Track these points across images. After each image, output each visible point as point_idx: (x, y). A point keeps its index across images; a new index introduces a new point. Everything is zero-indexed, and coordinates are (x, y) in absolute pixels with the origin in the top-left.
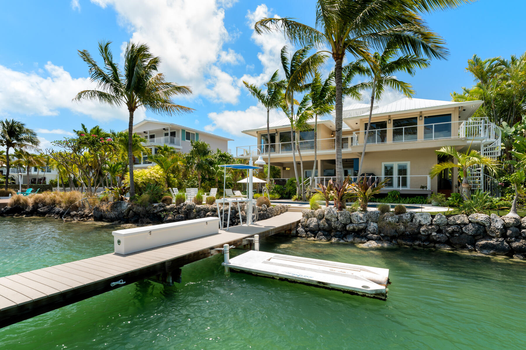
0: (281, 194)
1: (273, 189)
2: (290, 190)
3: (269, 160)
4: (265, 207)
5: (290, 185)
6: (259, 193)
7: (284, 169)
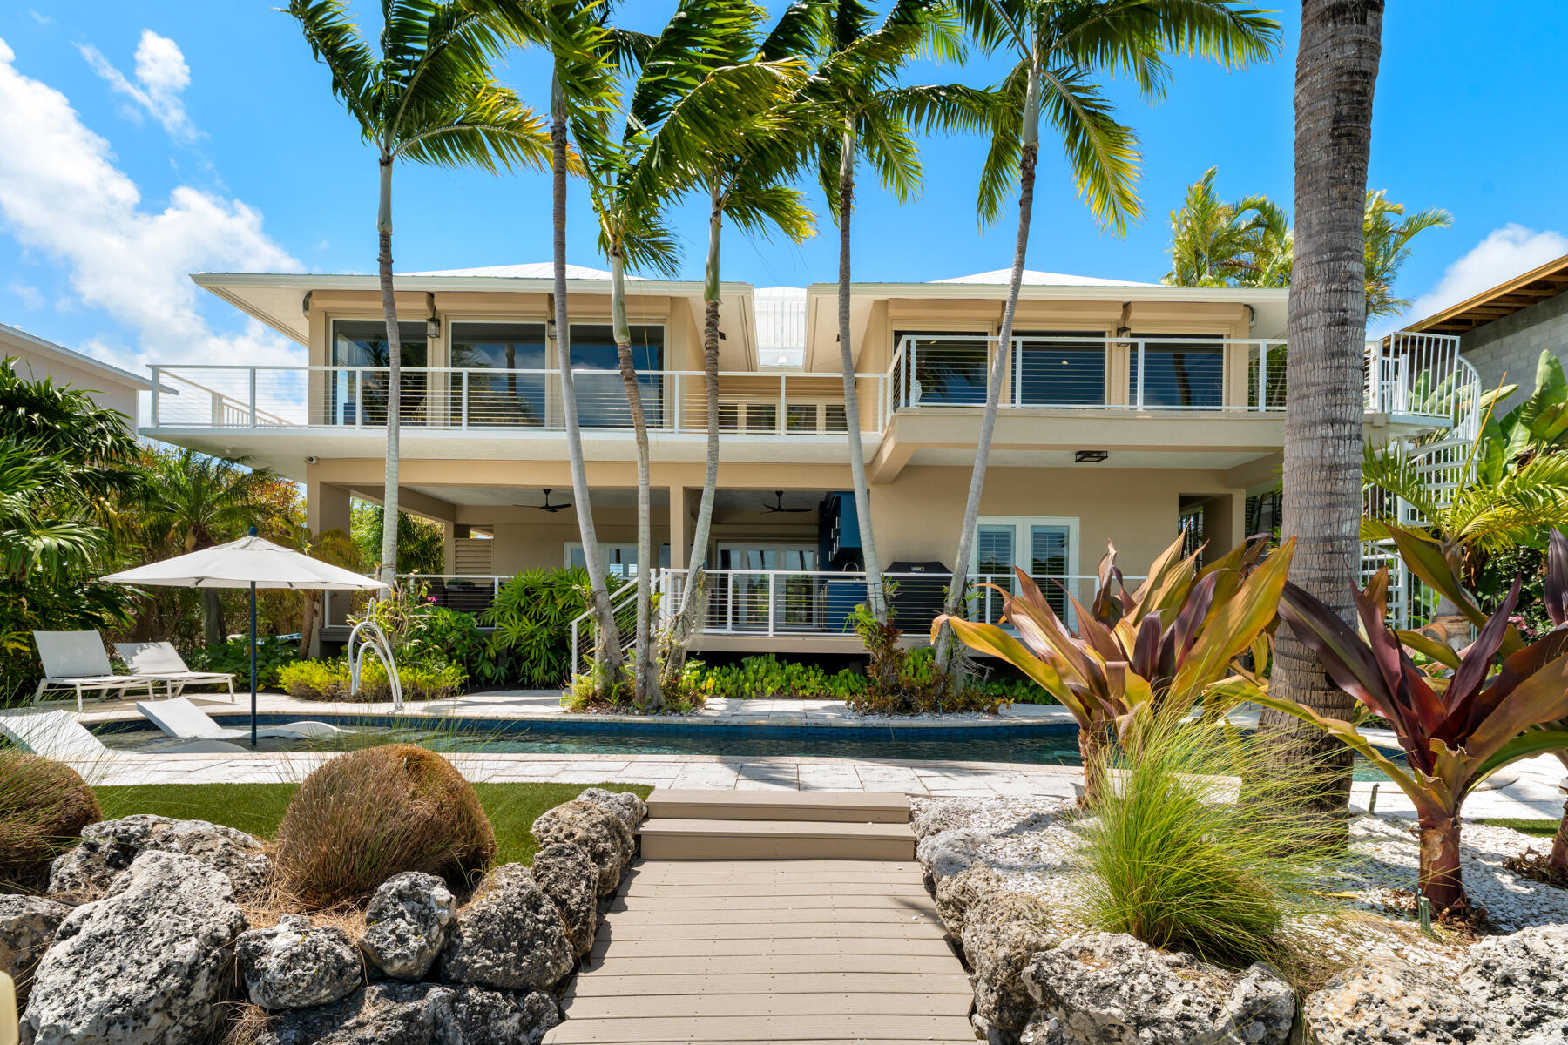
0: (469, 663)
1: (419, 634)
2: (519, 638)
3: (390, 466)
4: (425, 918)
5: (522, 610)
6: (322, 658)
7: (461, 532)
